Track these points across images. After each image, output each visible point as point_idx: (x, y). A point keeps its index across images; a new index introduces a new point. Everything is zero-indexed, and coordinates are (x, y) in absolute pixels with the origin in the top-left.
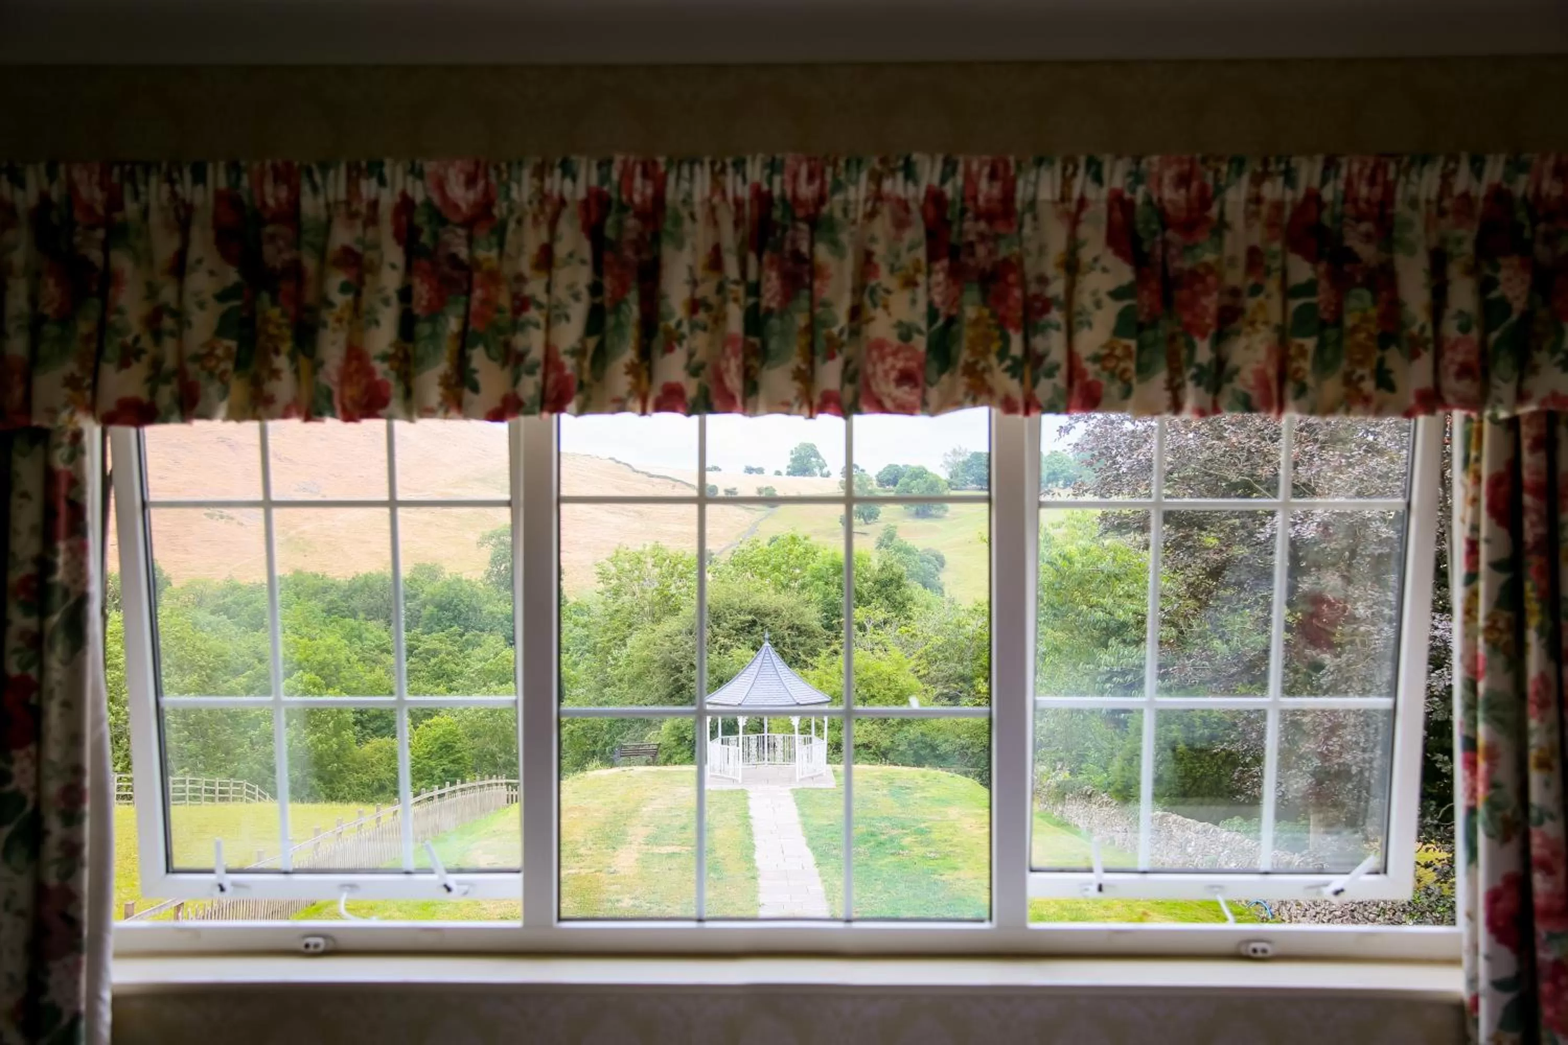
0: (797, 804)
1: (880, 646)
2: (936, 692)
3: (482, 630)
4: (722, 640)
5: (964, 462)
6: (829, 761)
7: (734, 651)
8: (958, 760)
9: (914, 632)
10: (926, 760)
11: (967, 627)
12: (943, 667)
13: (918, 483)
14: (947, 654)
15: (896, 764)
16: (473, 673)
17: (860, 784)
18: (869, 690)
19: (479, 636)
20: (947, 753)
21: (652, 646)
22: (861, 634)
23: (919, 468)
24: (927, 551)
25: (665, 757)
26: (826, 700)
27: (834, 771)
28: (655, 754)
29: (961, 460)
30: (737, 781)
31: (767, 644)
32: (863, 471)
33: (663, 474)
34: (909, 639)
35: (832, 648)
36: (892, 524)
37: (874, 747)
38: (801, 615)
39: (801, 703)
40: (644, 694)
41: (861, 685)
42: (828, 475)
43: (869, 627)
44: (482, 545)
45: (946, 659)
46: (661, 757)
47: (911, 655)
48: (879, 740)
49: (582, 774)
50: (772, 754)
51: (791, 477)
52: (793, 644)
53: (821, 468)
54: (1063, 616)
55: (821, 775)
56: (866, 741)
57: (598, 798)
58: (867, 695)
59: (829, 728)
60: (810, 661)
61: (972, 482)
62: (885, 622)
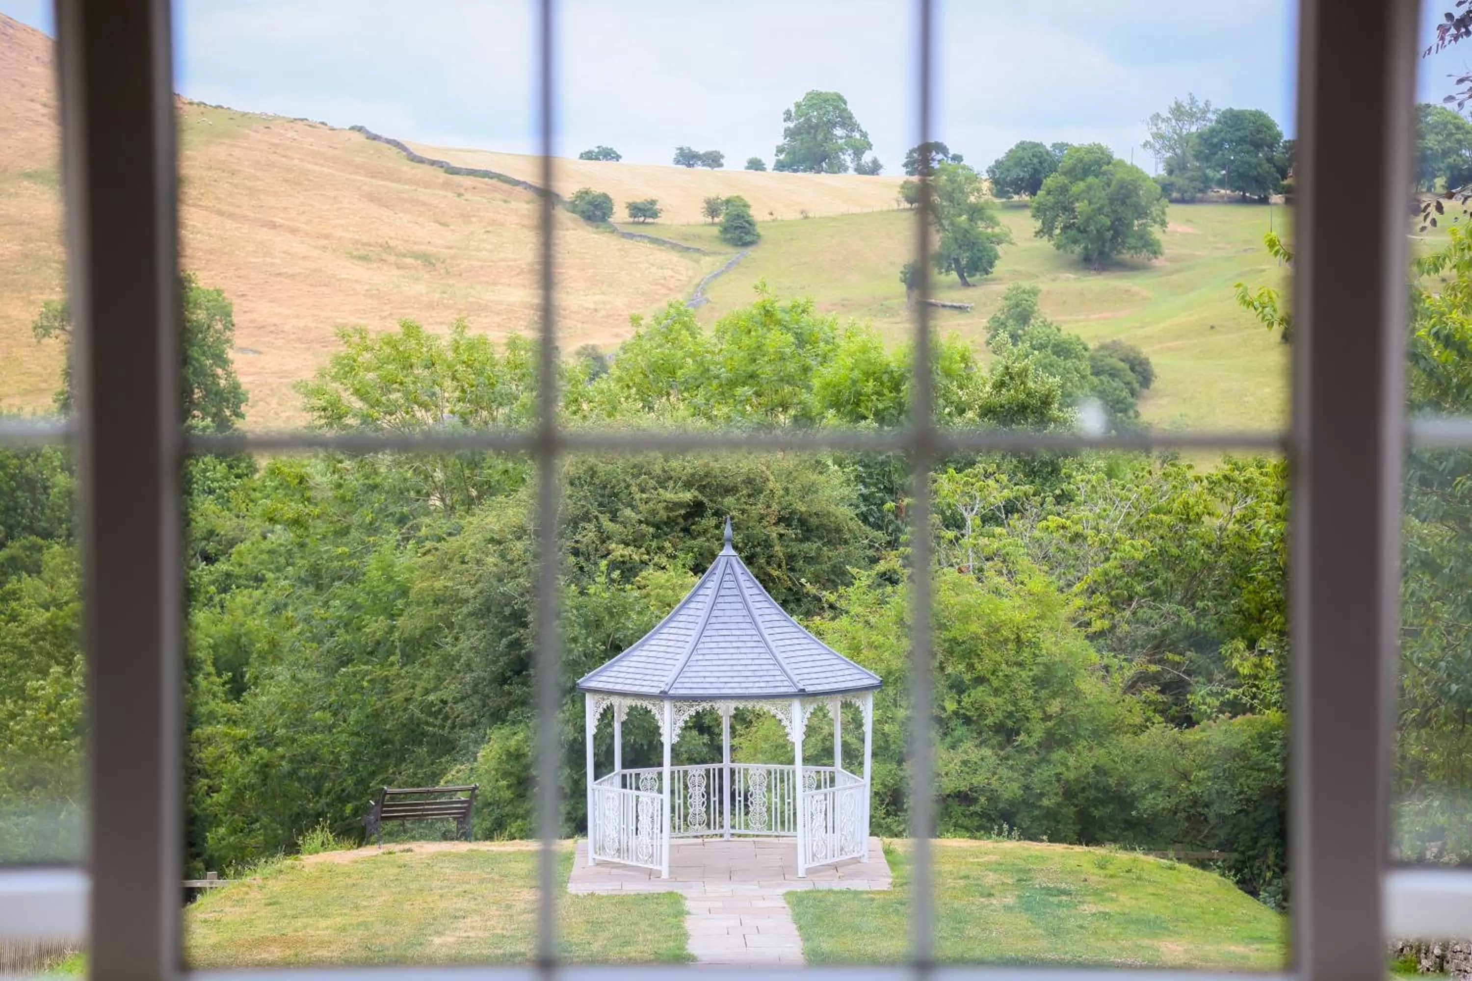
0: (800, 928)
1: (998, 563)
2: (1130, 673)
3: (47, 535)
4: (619, 551)
5: (1200, 136)
6: (876, 829)
7: (649, 574)
8: (1186, 833)
9: (1079, 528)
10: (1103, 829)
11: (1206, 518)
12: (1145, 613)
13: (1089, 188)
14: (1158, 582)
15: (1034, 838)
16: (25, 635)
17: (950, 882)
18: (971, 667)
19: (40, 549)
20: (1155, 815)
21: (456, 565)
22: (950, 534)
23: (1089, 151)
24: (1112, 348)
25: (487, 824)
26: (867, 682)
27: (888, 852)
28: (463, 817)
29: (1194, 129)
30: (658, 875)
31: (728, 551)
32: (957, 158)
33: (483, 167)
34: (1066, 546)
35: (882, 567)
36: (1026, 285)
37: (983, 800)
38: (808, 490)
39: (809, 689)
40: (439, 679)
41: (951, 653)
42: (875, 169)
43: (972, 520)
44: (47, 333)
45: (1155, 594)
46: (477, 823)
47: (1070, 585)
48: (995, 784)
49: (289, 862)
50: (741, 818)
51: (787, 174)
52: (791, 558)
53: (858, 152)
54: (1442, 485)
55: (856, 861)
56: (963, 786)
57: (325, 916)
58: (967, 677)
59: (874, 755)
60: (828, 596)
61: (1221, 183)
62: (1011, 508)
